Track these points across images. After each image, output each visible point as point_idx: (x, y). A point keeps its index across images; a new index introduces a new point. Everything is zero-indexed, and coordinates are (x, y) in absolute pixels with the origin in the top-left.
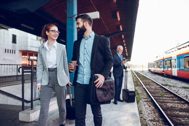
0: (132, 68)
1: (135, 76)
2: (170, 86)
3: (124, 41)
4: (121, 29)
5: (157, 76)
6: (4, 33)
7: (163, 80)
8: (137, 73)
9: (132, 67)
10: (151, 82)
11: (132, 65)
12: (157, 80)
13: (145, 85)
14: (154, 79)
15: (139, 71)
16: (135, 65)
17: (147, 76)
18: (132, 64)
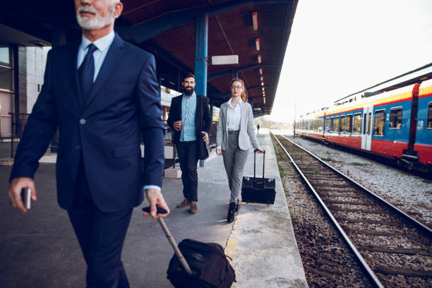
0: (272, 128)
1: (278, 144)
2: (334, 161)
3: (262, 79)
4: (260, 61)
5: (319, 147)
6: (35, 53)
7: (328, 153)
8: (283, 140)
9: (273, 126)
10: (306, 155)
11: (274, 123)
12: (317, 152)
13: (295, 160)
14: (311, 152)
15: (286, 137)
16: (280, 124)
17: (300, 145)
18: (273, 121)
